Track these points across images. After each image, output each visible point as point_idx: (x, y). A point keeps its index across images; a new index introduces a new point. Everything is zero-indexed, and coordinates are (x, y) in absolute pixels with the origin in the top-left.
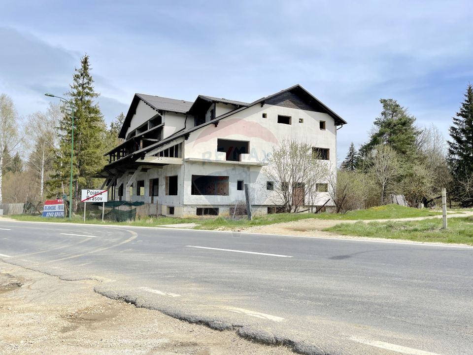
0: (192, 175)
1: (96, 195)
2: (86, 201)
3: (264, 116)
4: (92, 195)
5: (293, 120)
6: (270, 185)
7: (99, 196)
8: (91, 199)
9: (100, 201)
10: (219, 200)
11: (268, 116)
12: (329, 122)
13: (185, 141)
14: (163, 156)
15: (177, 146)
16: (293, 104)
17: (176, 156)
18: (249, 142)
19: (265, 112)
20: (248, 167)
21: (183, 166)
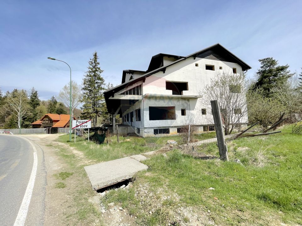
0: (149, 107)
1: (83, 124)
2: (76, 128)
3: (197, 65)
4: (80, 124)
5: (215, 68)
6: (204, 112)
7: (85, 124)
8: (79, 126)
9: (86, 127)
10: (169, 123)
11: (199, 65)
12: (239, 69)
13: (143, 83)
14: (128, 94)
15: (137, 87)
16: (215, 57)
17: (138, 94)
18: (187, 83)
19: (197, 62)
20: (188, 99)
21: (142, 101)
